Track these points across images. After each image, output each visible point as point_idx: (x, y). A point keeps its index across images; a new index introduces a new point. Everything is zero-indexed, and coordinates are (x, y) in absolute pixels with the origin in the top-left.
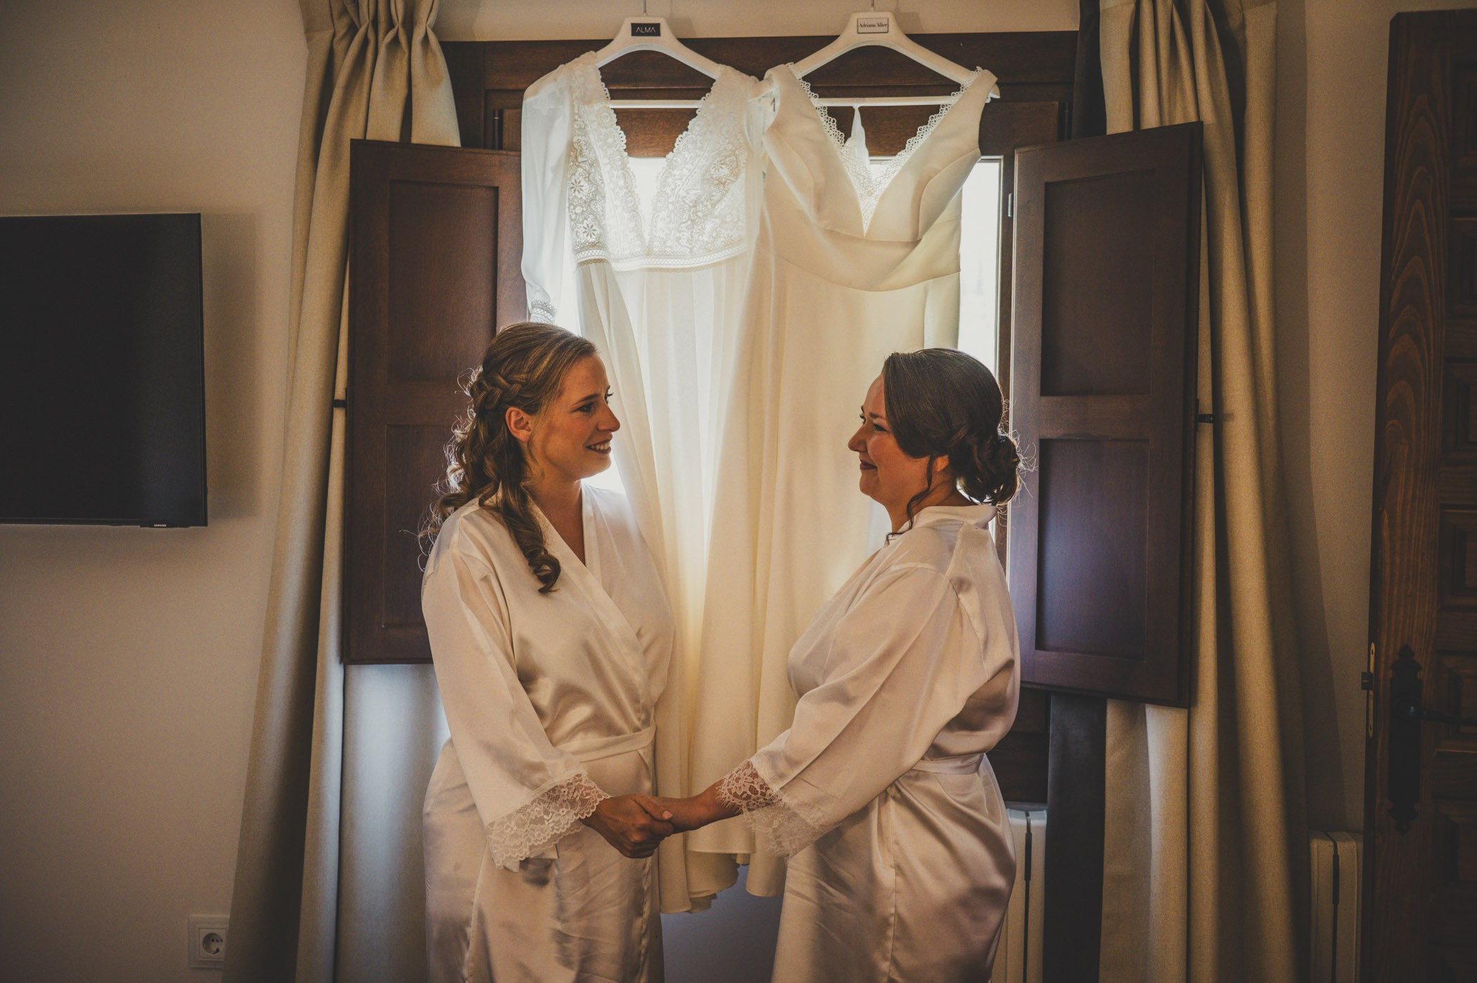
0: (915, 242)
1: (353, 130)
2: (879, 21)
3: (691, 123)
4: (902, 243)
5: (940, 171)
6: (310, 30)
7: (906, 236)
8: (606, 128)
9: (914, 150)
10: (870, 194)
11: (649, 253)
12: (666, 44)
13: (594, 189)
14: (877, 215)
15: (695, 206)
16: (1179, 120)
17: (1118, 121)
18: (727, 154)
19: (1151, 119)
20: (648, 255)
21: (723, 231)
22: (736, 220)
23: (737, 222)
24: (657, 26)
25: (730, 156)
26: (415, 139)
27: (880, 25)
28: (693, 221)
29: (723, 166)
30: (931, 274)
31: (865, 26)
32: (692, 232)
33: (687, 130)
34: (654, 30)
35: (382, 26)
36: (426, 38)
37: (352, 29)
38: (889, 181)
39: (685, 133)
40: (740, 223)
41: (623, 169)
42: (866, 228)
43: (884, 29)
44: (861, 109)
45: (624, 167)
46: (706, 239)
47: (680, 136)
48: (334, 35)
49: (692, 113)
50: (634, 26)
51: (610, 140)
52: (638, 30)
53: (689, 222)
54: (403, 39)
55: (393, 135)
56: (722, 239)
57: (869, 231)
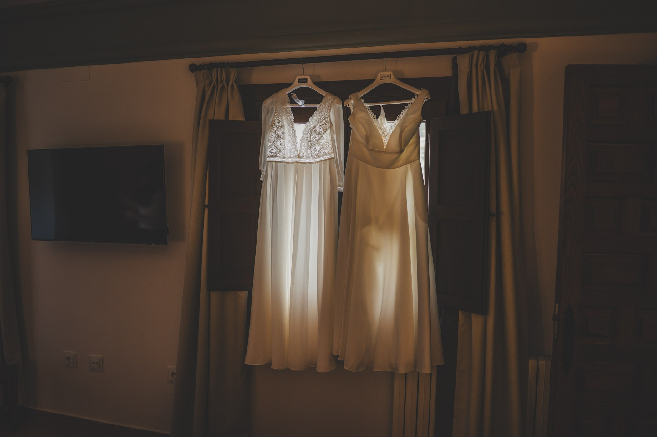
0: (401, 151)
1: (210, 117)
2: (388, 75)
3: (315, 113)
4: (396, 152)
5: (407, 127)
6: (197, 83)
7: (397, 149)
8: (288, 114)
9: (400, 119)
10: (386, 136)
11: (299, 157)
12: (309, 84)
13: (277, 136)
14: (388, 143)
15: (310, 142)
16: (486, 110)
17: (464, 110)
18: (323, 123)
19: (475, 109)
20: (298, 157)
21: (323, 150)
22: (327, 147)
23: (328, 148)
24: (306, 79)
25: (324, 125)
26: (230, 118)
27: (388, 76)
28: (310, 146)
29: (321, 128)
30: (408, 161)
31: (383, 77)
32: (311, 150)
33: (313, 115)
34: (305, 81)
35: (219, 82)
36: (232, 86)
37: (211, 82)
38: (392, 131)
39: (312, 116)
40: (329, 148)
41: (292, 128)
42: (385, 147)
43: (390, 77)
44: (383, 106)
45: (293, 127)
46: (317, 153)
47: (311, 117)
48: (205, 85)
49: (315, 109)
50: (299, 79)
51: (289, 118)
52: (300, 81)
53: (309, 147)
54: (226, 86)
55: (222, 118)
56: (323, 153)
57: (386, 148)
